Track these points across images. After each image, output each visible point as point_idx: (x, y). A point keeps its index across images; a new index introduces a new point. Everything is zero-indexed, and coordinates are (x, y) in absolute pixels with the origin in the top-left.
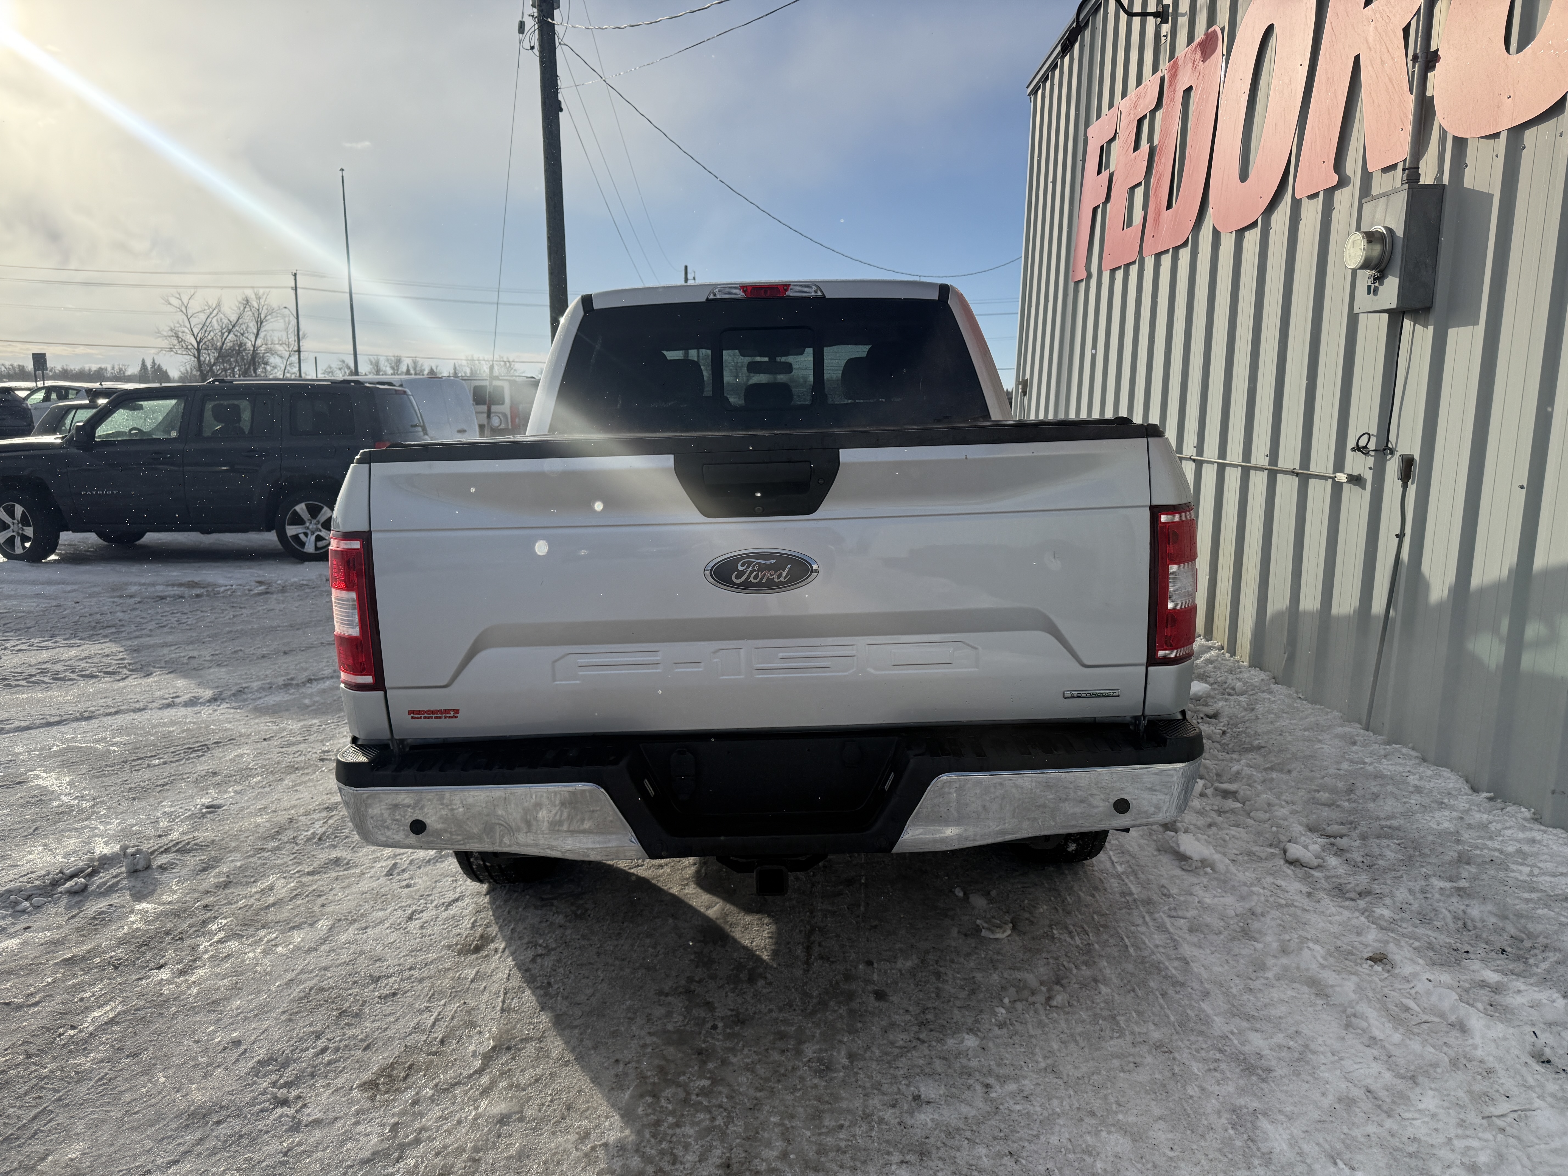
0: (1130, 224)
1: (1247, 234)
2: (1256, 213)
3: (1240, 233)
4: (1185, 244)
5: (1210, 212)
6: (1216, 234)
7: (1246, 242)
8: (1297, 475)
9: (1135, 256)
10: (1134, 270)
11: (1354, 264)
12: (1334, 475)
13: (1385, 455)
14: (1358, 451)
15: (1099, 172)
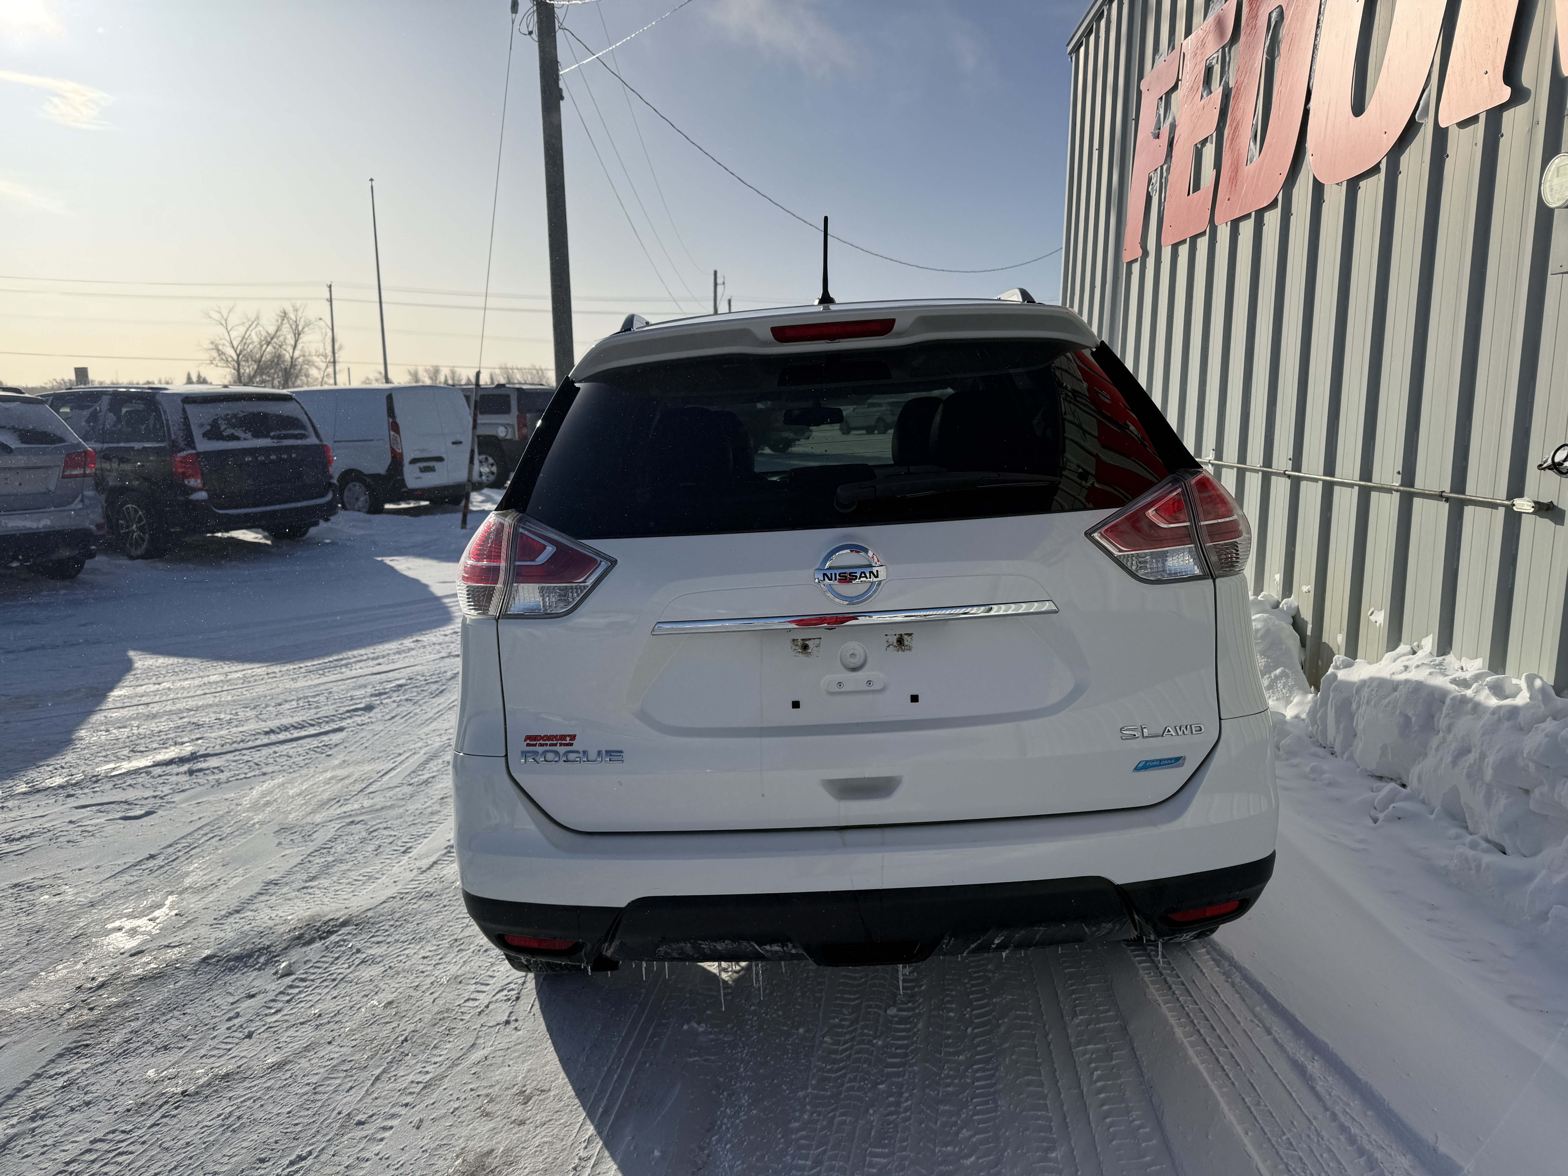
0: (1197, 187)
1: (1362, 184)
2: (1378, 153)
3: (1353, 185)
4: (1273, 204)
5: (1309, 159)
6: (1318, 188)
7: (1361, 194)
8: (1447, 499)
9: (1205, 226)
10: (1203, 244)
11: (1558, 201)
12: (1509, 502)
14: (1550, 469)
15: (1157, 130)
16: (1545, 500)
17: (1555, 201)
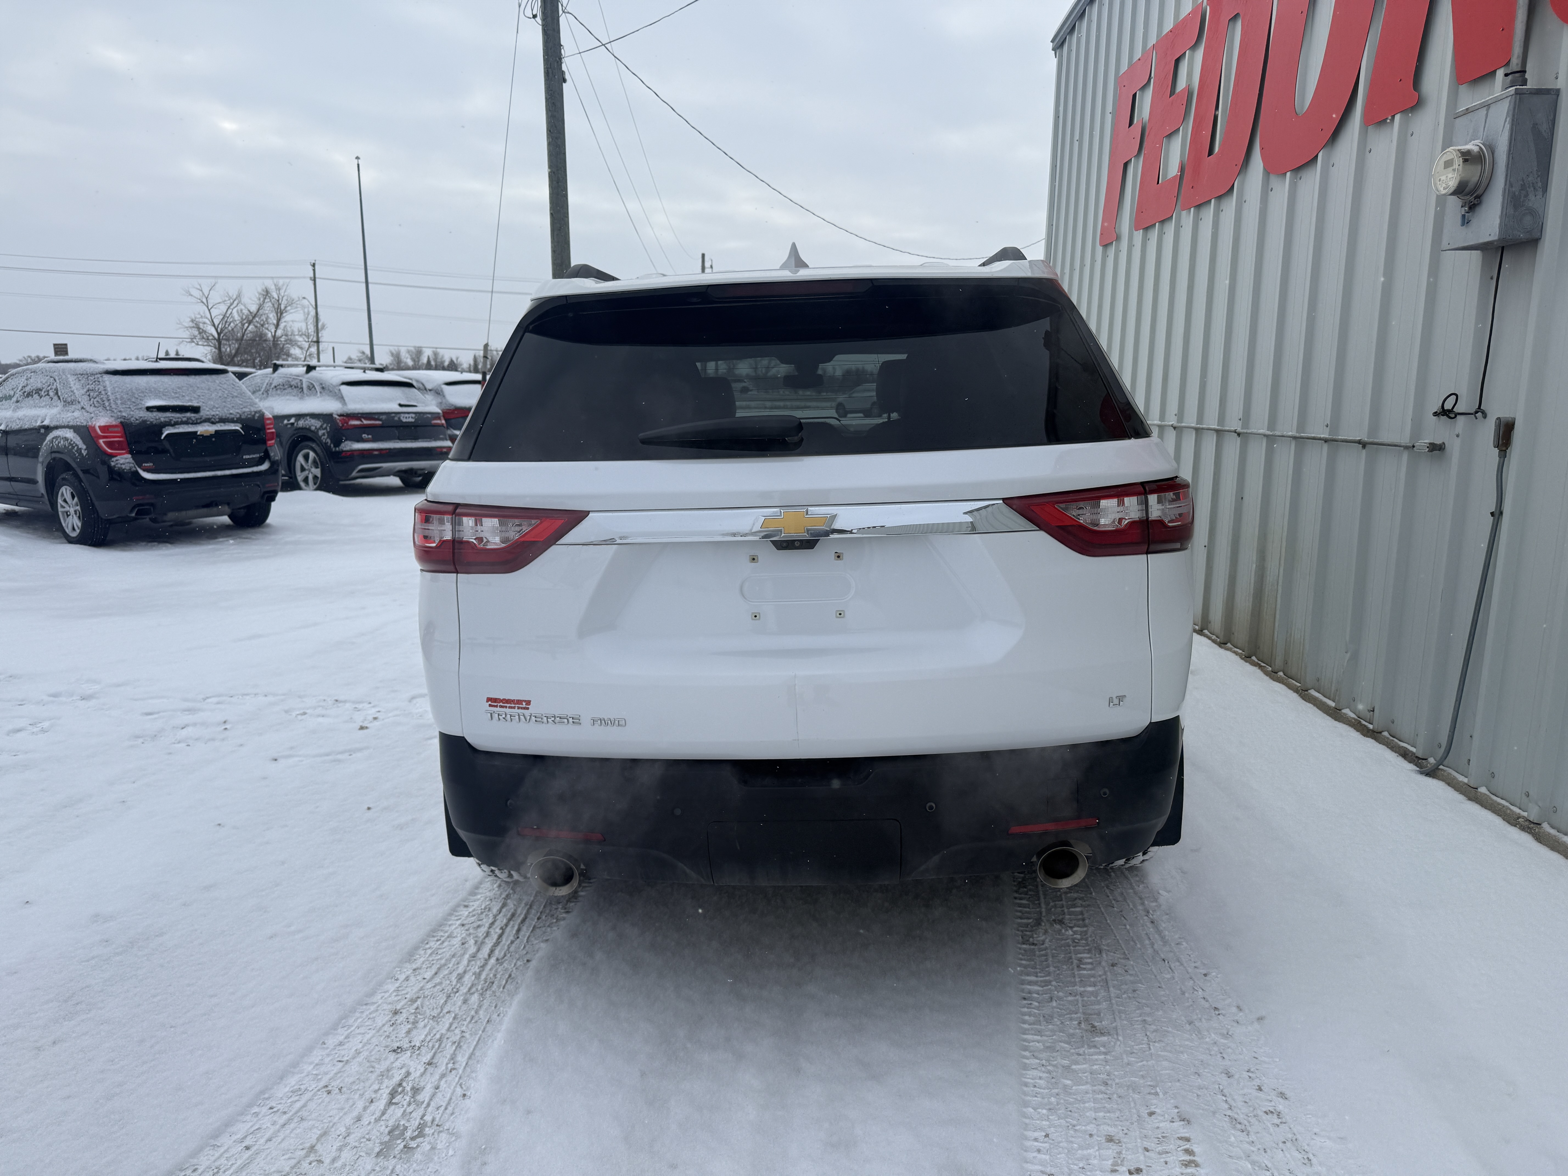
2: (1315, 148)
3: (1296, 173)
4: (1230, 192)
5: (1260, 153)
6: (1267, 177)
7: (1302, 182)
8: (1365, 445)
9: (1170, 211)
10: (1170, 226)
11: (1444, 189)
12: (1411, 445)
13: (1477, 418)
14: (1442, 415)
15: (1131, 123)
16: (1438, 442)
17: (1442, 189)
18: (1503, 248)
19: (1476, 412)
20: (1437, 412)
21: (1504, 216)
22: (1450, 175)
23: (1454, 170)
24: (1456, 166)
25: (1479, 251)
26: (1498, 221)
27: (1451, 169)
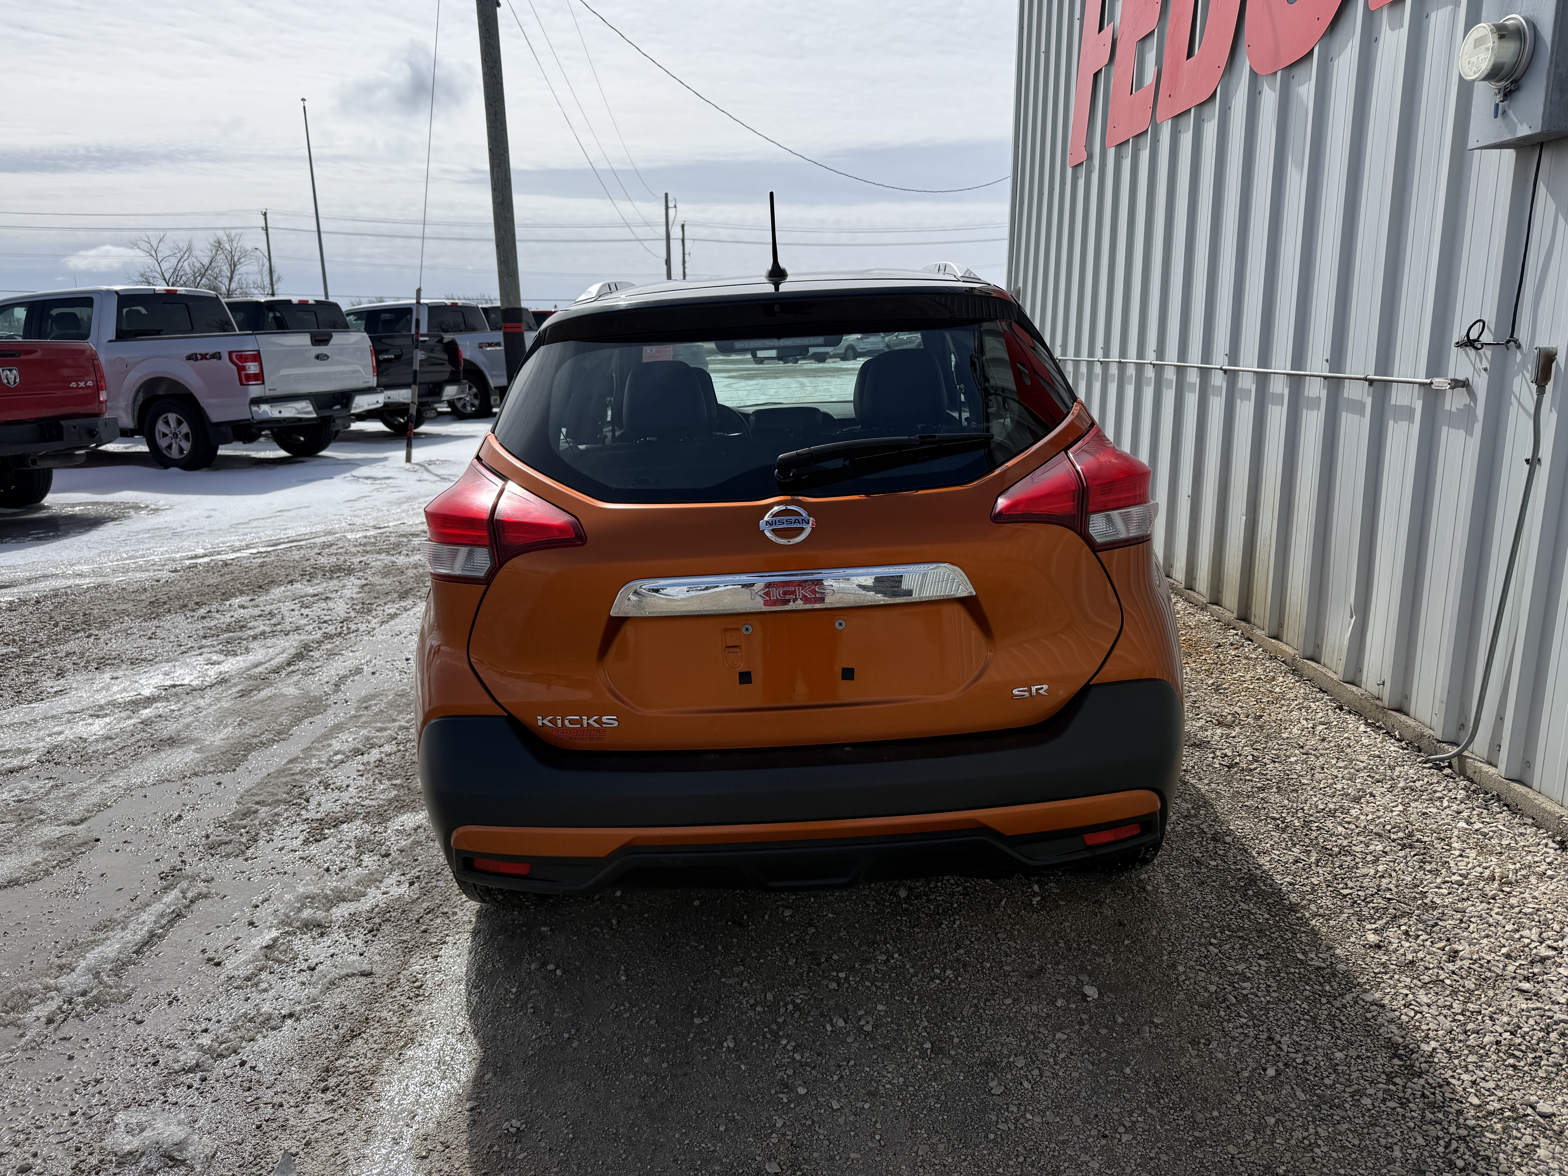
0: (1140, 86)
1: (1296, 71)
2: (1311, 40)
3: (1288, 72)
4: (1213, 97)
5: (1246, 50)
6: (1255, 79)
7: (1296, 82)
8: (1372, 382)
9: (1146, 125)
10: (1145, 142)
11: (1475, 73)
12: (1428, 381)
13: (1508, 349)
14: (1466, 346)
15: (1101, 28)
16: (1461, 377)
17: (1472, 73)
18: (1542, 145)
19: (1508, 342)
20: (1457, 343)
21: (1549, 103)
22: (1482, 56)
23: (1487, 49)
24: (1490, 45)
25: (1512, 150)
26: (1541, 109)
27: (1485, 46)
